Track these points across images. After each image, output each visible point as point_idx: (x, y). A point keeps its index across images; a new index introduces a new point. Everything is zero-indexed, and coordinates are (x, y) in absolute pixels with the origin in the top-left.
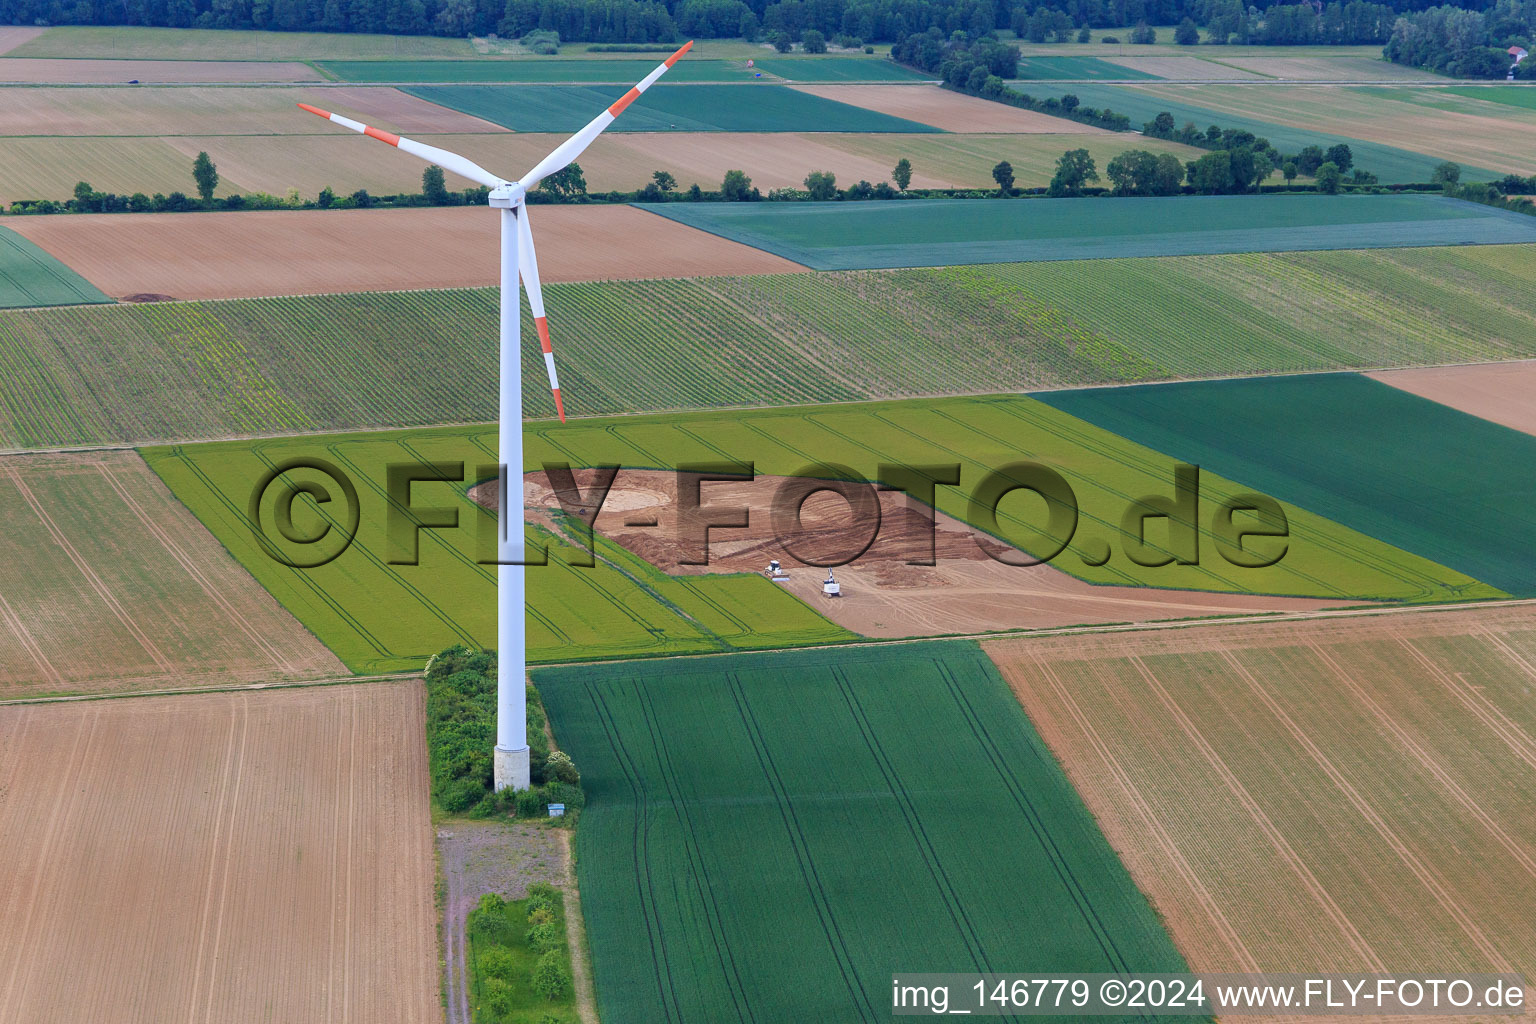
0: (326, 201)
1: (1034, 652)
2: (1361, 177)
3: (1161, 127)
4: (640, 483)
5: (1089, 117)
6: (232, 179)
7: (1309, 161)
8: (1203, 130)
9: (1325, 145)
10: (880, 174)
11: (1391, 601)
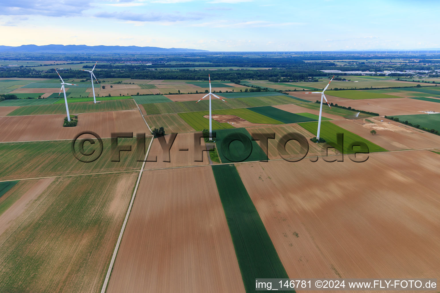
0: (189, 93)
1: (249, 129)
2: (269, 90)
3: (252, 87)
4: (216, 116)
5: (246, 86)
6: (181, 92)
7: (264, 89)
8: (256, 87)
9: (266, 88)
10: (231, 91)
11: (276, 124)
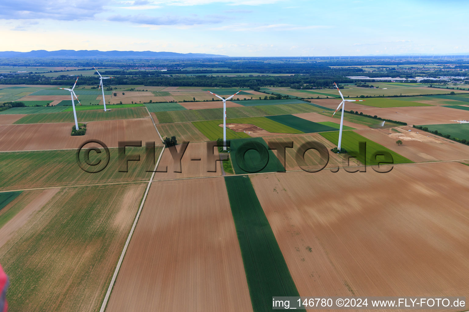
0: (204, 101)
1: (266, 138)
2: (289, 98)
3: (272, 94)
4: (232, 124)
5: (266, 93)
6: (196, 99)
7: (285, 97)
8: (276, 94)
9: (286, 95)
10: (250, 98)
11: (296, 134)
